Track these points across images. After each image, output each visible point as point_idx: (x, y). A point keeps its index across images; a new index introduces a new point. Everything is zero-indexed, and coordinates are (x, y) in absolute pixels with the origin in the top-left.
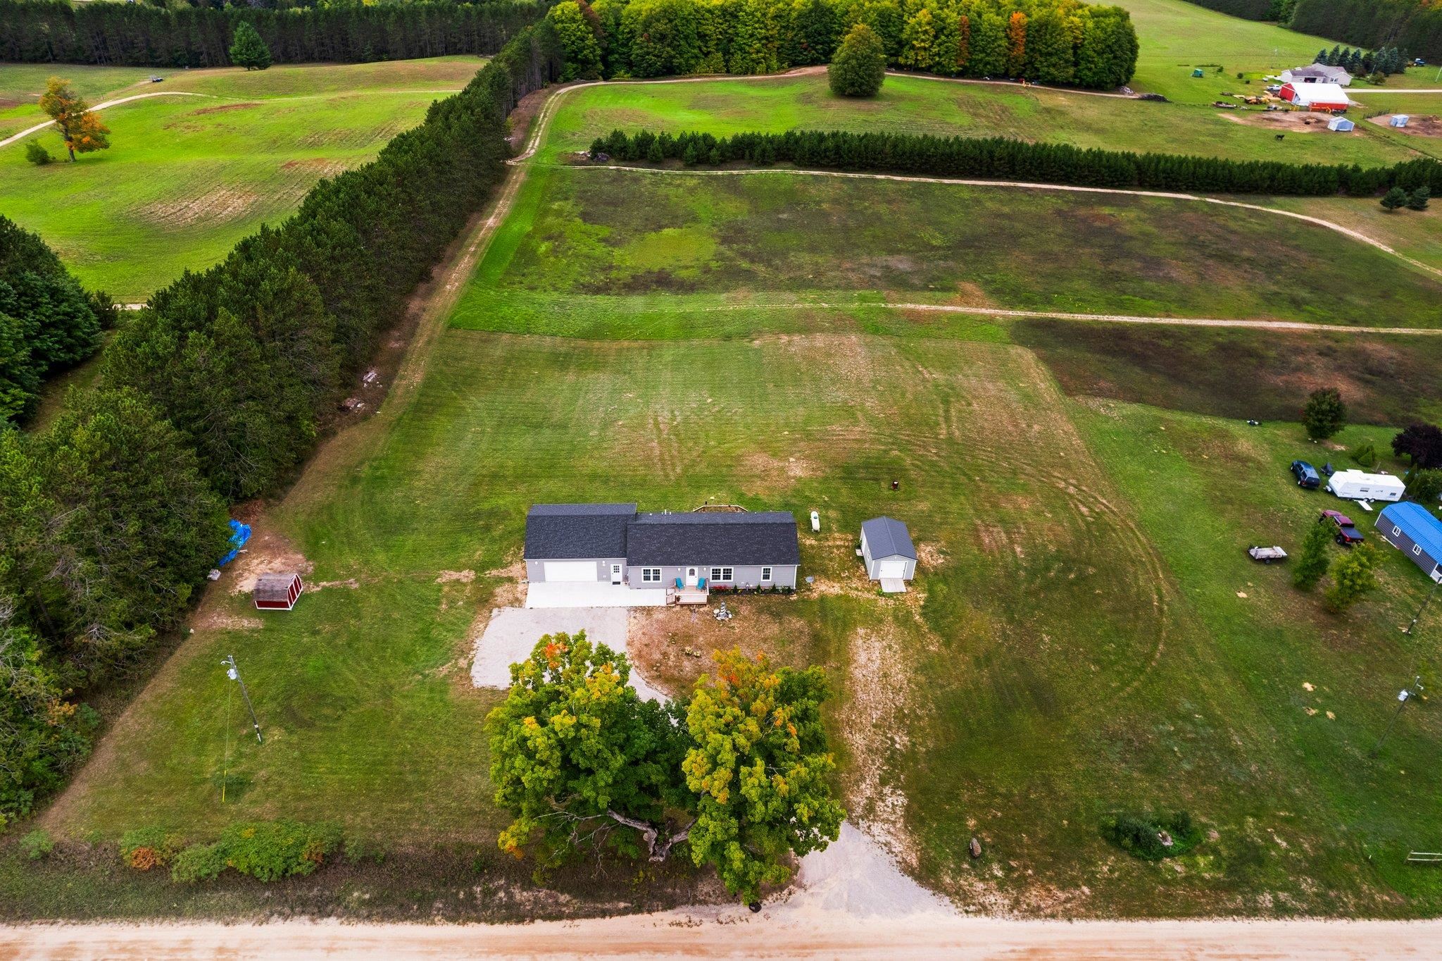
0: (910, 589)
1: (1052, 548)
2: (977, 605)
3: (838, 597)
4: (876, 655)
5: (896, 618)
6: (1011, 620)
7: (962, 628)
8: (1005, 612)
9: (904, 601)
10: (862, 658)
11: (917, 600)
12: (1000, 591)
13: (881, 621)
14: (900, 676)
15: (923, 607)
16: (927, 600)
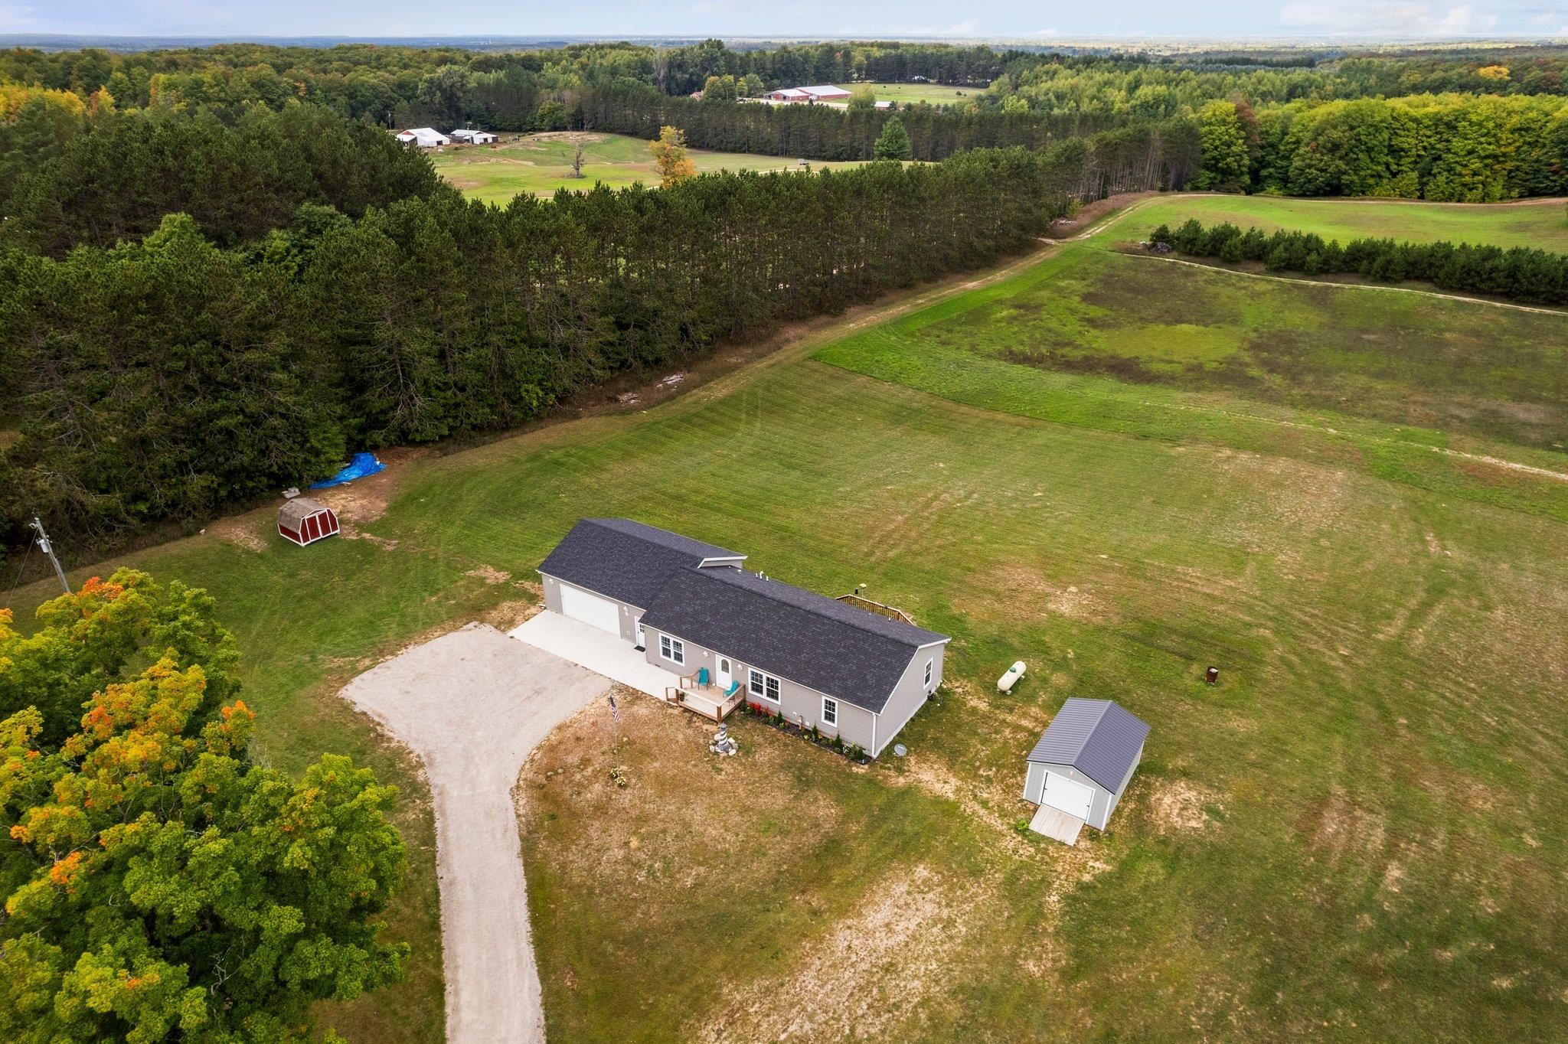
0: (1084, 844)
1: (1488, 905)
2: (1205, 934)
3: (938, 801)
4: (908, 925)
5: (1012, 880)
6: (1262, 998)
7: (1130, 960)
8: (1261, 974)
9: (1055, 860)
10: (876, 916)
11: (1083, 867)
12: (1282, 931)
13: (976, 872)
14: (917, 983)
15: (1083, 887)
16: (1103, 879)
